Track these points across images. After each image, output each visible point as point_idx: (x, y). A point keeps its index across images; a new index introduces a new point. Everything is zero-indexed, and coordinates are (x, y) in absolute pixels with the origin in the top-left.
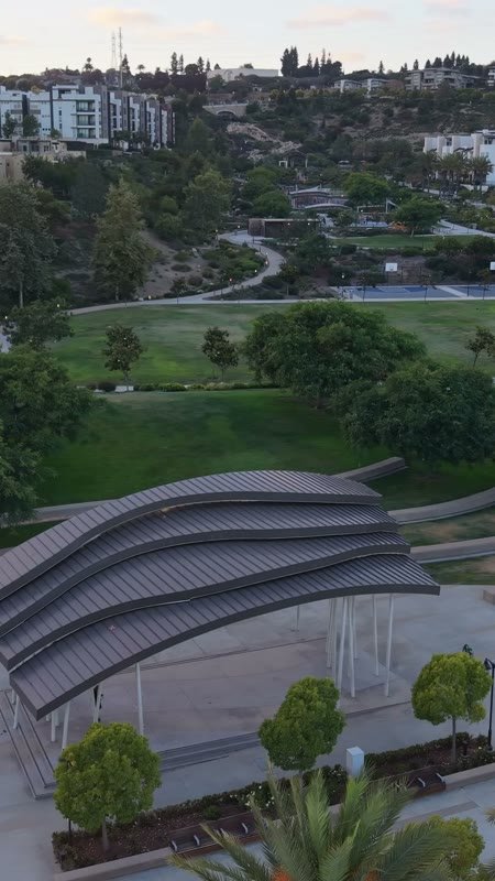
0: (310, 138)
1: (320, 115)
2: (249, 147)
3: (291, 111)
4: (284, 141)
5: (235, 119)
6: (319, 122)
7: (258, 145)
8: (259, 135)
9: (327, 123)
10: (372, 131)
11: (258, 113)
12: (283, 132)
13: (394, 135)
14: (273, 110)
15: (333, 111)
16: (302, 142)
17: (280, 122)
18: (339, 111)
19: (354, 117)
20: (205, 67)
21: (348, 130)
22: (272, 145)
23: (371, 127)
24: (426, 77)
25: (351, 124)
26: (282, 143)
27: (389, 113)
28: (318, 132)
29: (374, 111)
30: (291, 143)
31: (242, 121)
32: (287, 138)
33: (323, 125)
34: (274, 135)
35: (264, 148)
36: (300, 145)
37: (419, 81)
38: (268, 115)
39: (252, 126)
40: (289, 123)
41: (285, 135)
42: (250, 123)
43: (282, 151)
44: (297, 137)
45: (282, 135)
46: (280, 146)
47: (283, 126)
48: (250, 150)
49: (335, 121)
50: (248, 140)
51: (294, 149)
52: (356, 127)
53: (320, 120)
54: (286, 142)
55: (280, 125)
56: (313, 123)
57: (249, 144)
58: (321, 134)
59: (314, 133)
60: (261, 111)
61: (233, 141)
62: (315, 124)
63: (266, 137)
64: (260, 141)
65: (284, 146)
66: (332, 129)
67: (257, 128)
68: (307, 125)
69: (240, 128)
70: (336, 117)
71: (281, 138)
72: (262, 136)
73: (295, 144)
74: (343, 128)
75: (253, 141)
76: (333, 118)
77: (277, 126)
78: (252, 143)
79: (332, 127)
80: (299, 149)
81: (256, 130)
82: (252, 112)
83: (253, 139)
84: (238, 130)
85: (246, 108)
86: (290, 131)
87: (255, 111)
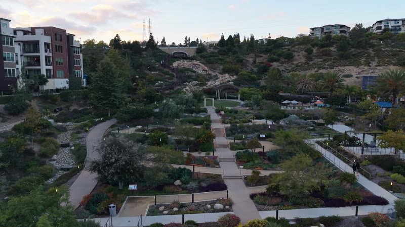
0: (244, 72)
1: (252, 55)
2: (189, 79)
3: (229, 50)
4: (221, 74)
5: (185, 58)
6: (251, 60)
7: (198, 78)
8: (201, 68)
9: (258, 60)
10: (297, 65)
11: (204, 53)
12: (221, 67)
13: (319, 68)
14: (216, 51)
15: (261, 52)
16: (237, 74)
17: (220, 60)
18: (267, 51)
19: (279, 55)
20: (199, 42)
21: (275, 64)
22: (210, 77)
23: (295, 63)
24: (325, 31)
25: (277, 61)
26: (220, 76)
27: (309, 52)
28: (250, 67)
29: (294, 51)
30: (227, 75)
31: (192, 59)
32: (224, 71)
33: (255, 62)
34: (214, 69)
35: (202, 80)
36: (235, 77)
37: (320, 34)
38: (212, 55)
39: (198, 62)
40: (228, 60)
41: (223, 69)
42: (197, 60)
43: (217, 83)
44: (233, 71)
45: (221, 69)
46: (217, 79)
47: (222, 62)
48: (189, 82)
49: (263, 59)
50: (190, 73)
51: (229, 81)
52: (283, 63)
53: (252, 58)
54: (224, 75)
55: (220, 62)
56: (246, 60)
57: (189, 77)
58: (253, 68)
59: (248, 68)
60: (207, 52)
61: (174, 74)
62: (248, 61)
63: (206, 71)
64: (201, 75)
65: (221, 79)
66: (262, 65)
67: (200, 64)
68: (241, 61)
69: (186, 64)
70: (264, 56)
71: (220, 71)
72: (204, 70)
73: (231, 77)
74: (271, 64)
75: (194, 74)
76: (262, 57)
77: (217, 63)
78: (193, 76)
79: (262, 63)
80: (233, 81)
81: (199, 65)
82: (200, 53)
83: (194, 72)
84: (183, 65)
85: (196, 50)
86: (228, 66)
87: (202, 52)
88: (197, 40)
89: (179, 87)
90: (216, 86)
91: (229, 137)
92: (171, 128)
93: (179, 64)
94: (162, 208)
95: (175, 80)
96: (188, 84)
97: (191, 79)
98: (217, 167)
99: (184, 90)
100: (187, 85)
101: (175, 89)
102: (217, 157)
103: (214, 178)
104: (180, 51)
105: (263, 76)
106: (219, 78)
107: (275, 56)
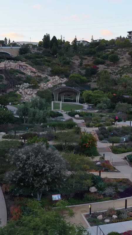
0: (73, 74)
2: (20, 81)
3: (55, 53)
5: (9, 58)
6: (77, 62)
7: (28, 80)
8: (29, 70)
9: (85, 62)
10: (123, 68)
11: (28, 54)
12: (50, 69)
14: (41, 52)
16: (67, 76)
17: (47, 61)
18: (90, 54)
20: (8, 42)
21: (101, 67)
22: (41, 80)
23: (121, 65)
25: (102, 63)
26: (49, 78)
28: (77, 69)
29: (117, 54)
30: (57, 78)
31: (15, 59)
32: (54, 73)
33: (81, 64)
34: (43, 71)
35: (34, 82)
36: (65, 80)
38: (37, 56)
39: (23, 63)
40: (54, 61)
41: (51, 71)
42: (22, 61)
43: (50, 85)
44: (62, 73)
45: (49, 71)
46: (48, 81)
47: (49, 64)
48: (20, 84)
49: (89, 61)
50: (19, 75)
51: (61, 84)
52: (108, 65)
53: (77, 60)
54: (53, 77)
55: (47, 63)
56: (72, 62)
57: (19, 79)
58: (80, 70)
59: (75, 70)
60: (31, 53)
61: (3, 75)
62: (74, 63)
63: (35, 73)
64: (30, 76)
65: (51, 81)
66: (88, 67)
67: (27, 65)
68: (68, 63)
69: (13, 65)
70: (88, 58)
71: (48, 73)
72: (32, 72)
73: (61, 79)
74: (97, 66)
75: (23, 76)
76: (87, 59)
77: (44, 64)
78: (22, 78)
79: (88, 65)
80: (65, 83)
81: (27, 67)
82: (24, 53)
83: (24, 74)
84: (10, 66)
85: (19, 50)
86: (57, 67)
87: (26, 53)
88: (6, 39)
89: (11, 90)
90: (49, 88)
91: (103, 141)
92: (41, 133)
93: (5, 65)
94: (100, 217)
95: (5, 82)
96: (19, 86)
97: (21, 82)
98: (116, 172)
99: (18, 92)
100: (19, 88)
101: (8, 92)
102: (109, 161)
103: (124, 183)
104: (2, 51)
105: (92, 79)
106: (49, 80)
107: (99, 59)
